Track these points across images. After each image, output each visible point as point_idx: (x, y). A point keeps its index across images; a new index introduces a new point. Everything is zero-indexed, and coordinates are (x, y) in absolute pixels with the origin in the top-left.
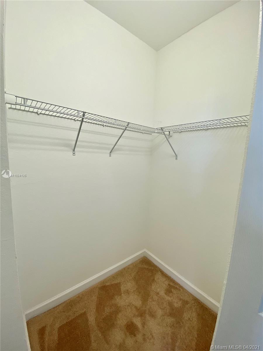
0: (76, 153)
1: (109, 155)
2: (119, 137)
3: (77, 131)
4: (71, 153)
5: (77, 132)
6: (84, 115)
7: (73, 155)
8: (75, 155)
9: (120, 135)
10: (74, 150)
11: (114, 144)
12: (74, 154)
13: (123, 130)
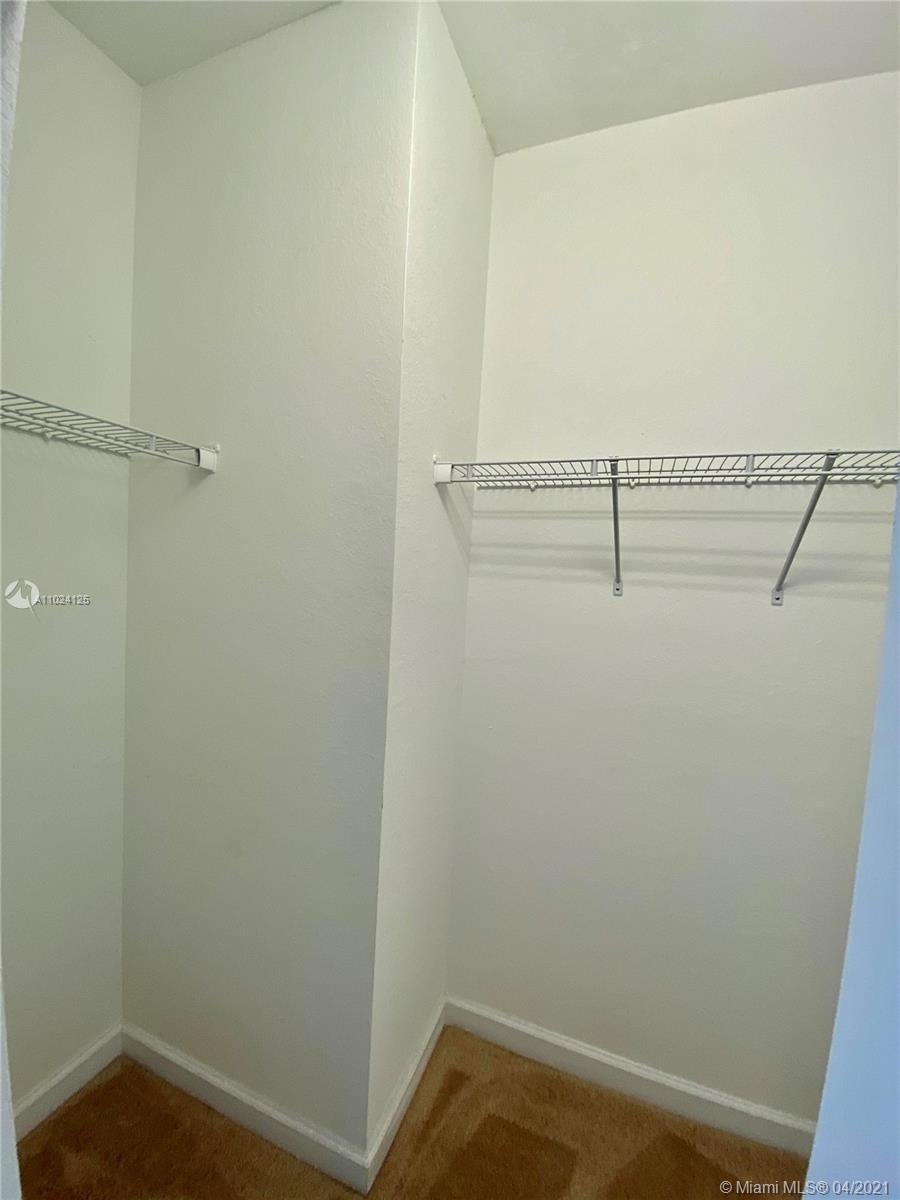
0: (625, 589)
1: (769, 599)
2: (802, 517)
3: (610, 518)
4: (610, 588)
5: (612, 523)
6: (614, 470)
7: (615, 595)
8: (621, 595)
9: (805, 509)
10: (618, 580)
11: (788, 549)
12: (617, 592)
13: (814, 488)
